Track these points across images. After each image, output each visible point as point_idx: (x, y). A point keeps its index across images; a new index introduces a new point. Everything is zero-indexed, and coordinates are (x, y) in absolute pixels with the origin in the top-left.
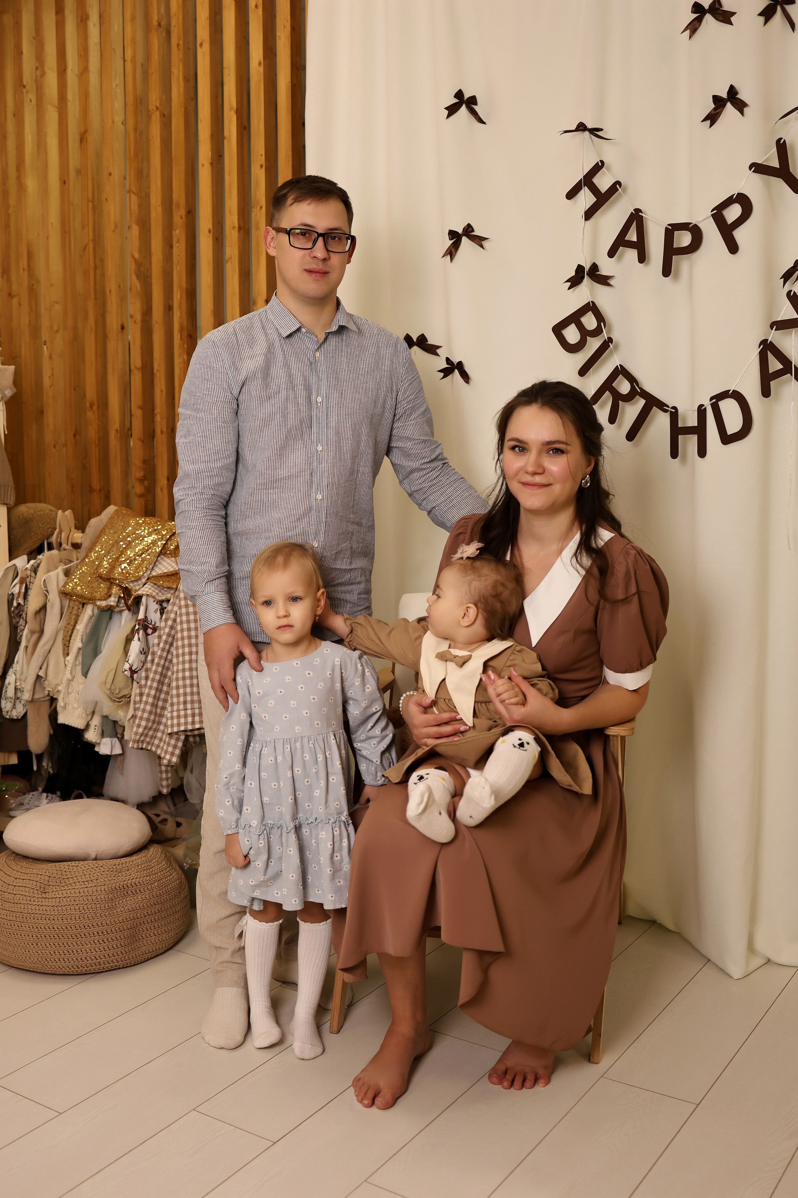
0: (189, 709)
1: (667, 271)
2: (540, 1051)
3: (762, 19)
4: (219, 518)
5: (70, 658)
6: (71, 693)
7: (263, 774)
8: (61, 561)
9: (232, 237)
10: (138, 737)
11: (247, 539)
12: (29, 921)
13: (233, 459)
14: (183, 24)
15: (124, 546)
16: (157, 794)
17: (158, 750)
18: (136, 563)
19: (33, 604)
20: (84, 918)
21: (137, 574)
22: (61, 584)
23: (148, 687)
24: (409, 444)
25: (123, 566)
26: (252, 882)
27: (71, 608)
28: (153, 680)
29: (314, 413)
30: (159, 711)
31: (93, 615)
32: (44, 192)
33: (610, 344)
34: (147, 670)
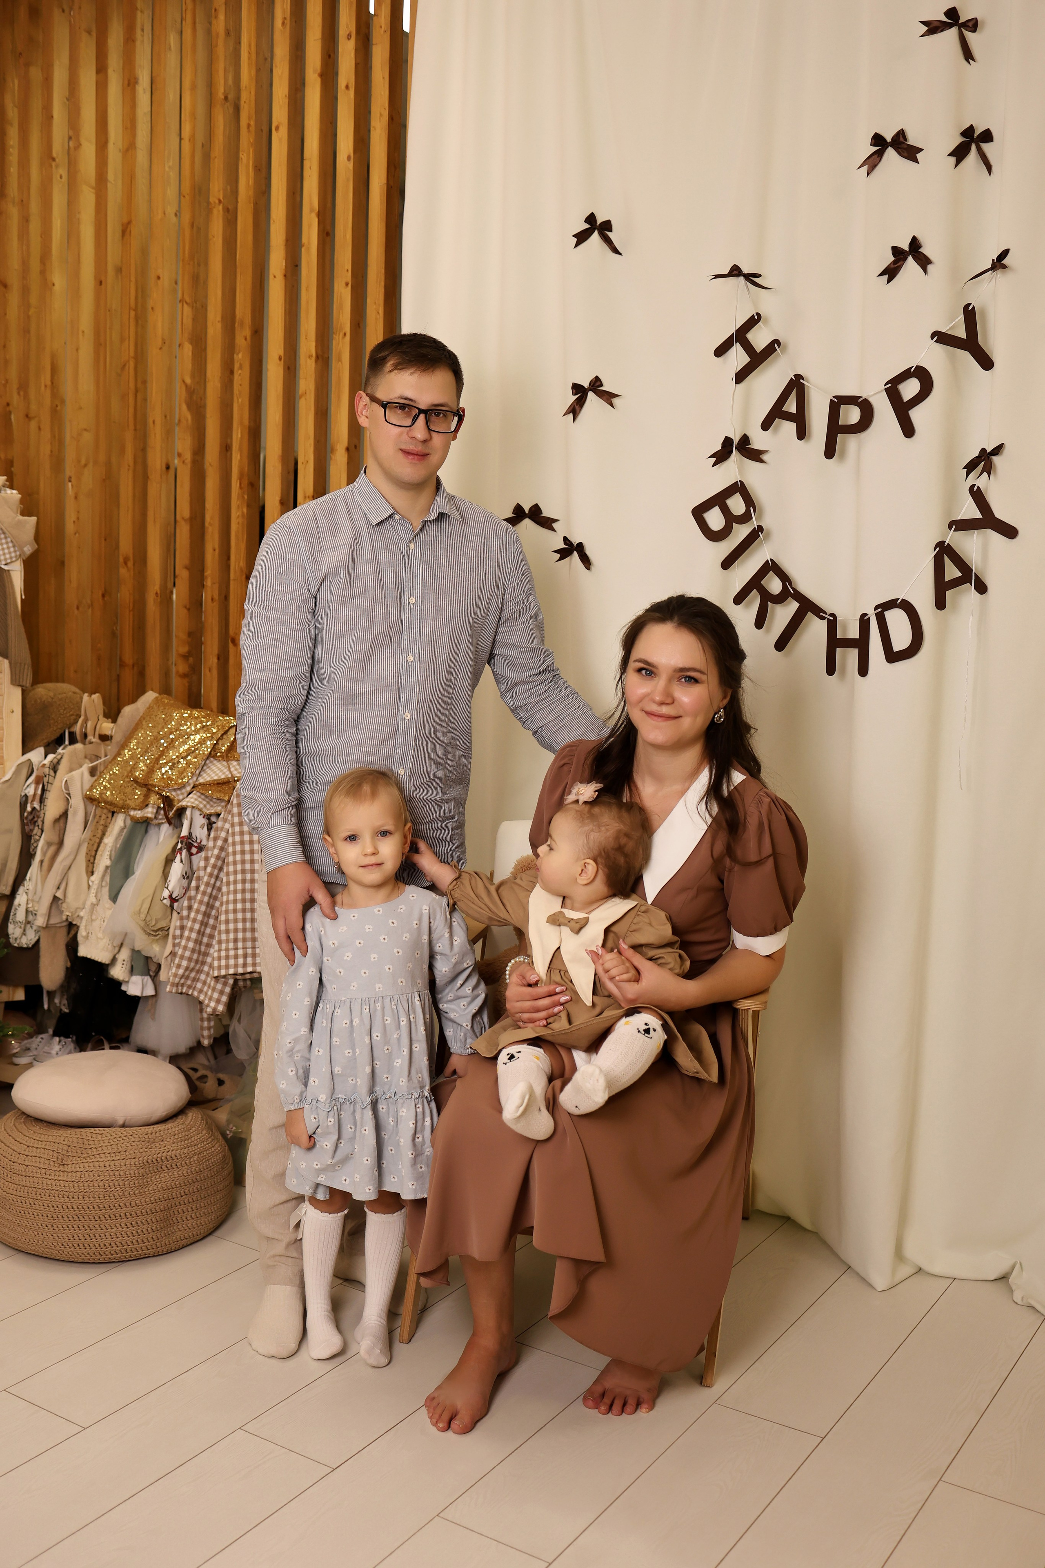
0: (240, 949)
1: (830, 452)
2: (643, 1372)
3: (953, 160)
4: (288, 736)
5: (96, 878)
6: (95, 920)
7: (334, 1040)
8: (86, 757)
9: (307, 367)
10: (177, 980)
11: (320, 762)
12: (43, 1198)
13: (308, 667)
14: (256, 100)
15: (165, 745)
16: (195, 1045)
17: (201, 995)
18: (179, 766)
19: (52, 810)
20: (109, 1197)
21: (181, 781)
22: (87, 786)
23: (191, 919)
24: (514, 653)
25: (163, 770)
26: (317, 1165)
27: (97, 817)
28: (198, 911)
29: (405, 617)
30: (203, 948)
31: (125, 826)
32: (74, 291)
33: (760, 533)
34: (190, 899)
